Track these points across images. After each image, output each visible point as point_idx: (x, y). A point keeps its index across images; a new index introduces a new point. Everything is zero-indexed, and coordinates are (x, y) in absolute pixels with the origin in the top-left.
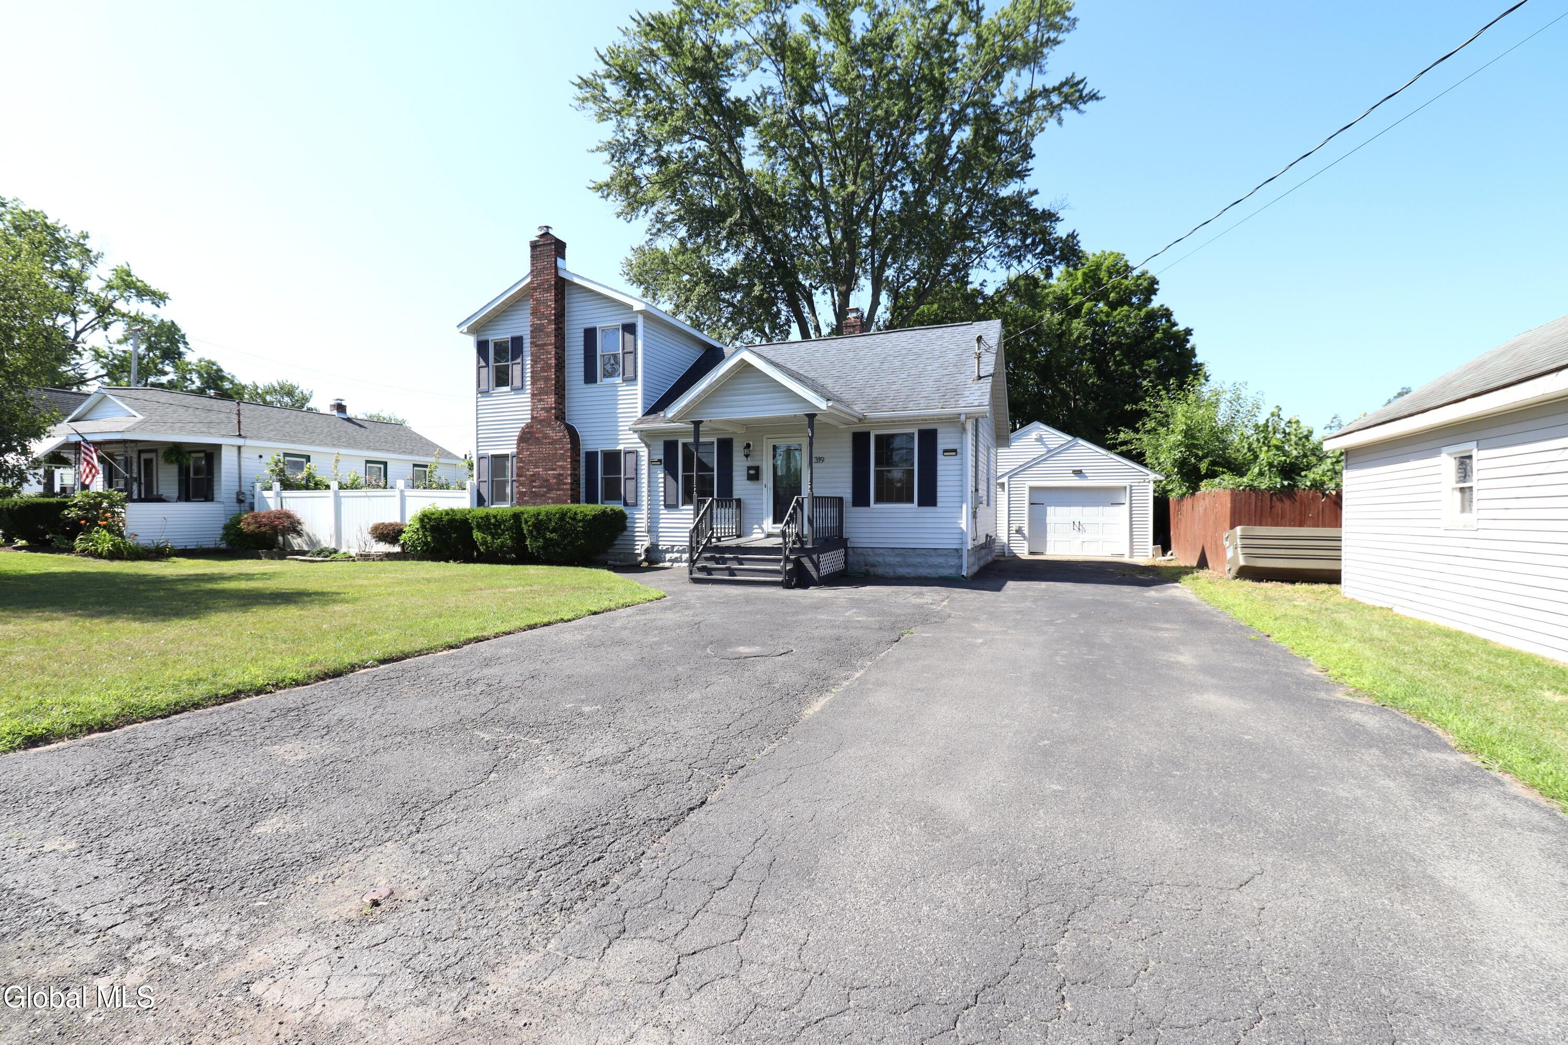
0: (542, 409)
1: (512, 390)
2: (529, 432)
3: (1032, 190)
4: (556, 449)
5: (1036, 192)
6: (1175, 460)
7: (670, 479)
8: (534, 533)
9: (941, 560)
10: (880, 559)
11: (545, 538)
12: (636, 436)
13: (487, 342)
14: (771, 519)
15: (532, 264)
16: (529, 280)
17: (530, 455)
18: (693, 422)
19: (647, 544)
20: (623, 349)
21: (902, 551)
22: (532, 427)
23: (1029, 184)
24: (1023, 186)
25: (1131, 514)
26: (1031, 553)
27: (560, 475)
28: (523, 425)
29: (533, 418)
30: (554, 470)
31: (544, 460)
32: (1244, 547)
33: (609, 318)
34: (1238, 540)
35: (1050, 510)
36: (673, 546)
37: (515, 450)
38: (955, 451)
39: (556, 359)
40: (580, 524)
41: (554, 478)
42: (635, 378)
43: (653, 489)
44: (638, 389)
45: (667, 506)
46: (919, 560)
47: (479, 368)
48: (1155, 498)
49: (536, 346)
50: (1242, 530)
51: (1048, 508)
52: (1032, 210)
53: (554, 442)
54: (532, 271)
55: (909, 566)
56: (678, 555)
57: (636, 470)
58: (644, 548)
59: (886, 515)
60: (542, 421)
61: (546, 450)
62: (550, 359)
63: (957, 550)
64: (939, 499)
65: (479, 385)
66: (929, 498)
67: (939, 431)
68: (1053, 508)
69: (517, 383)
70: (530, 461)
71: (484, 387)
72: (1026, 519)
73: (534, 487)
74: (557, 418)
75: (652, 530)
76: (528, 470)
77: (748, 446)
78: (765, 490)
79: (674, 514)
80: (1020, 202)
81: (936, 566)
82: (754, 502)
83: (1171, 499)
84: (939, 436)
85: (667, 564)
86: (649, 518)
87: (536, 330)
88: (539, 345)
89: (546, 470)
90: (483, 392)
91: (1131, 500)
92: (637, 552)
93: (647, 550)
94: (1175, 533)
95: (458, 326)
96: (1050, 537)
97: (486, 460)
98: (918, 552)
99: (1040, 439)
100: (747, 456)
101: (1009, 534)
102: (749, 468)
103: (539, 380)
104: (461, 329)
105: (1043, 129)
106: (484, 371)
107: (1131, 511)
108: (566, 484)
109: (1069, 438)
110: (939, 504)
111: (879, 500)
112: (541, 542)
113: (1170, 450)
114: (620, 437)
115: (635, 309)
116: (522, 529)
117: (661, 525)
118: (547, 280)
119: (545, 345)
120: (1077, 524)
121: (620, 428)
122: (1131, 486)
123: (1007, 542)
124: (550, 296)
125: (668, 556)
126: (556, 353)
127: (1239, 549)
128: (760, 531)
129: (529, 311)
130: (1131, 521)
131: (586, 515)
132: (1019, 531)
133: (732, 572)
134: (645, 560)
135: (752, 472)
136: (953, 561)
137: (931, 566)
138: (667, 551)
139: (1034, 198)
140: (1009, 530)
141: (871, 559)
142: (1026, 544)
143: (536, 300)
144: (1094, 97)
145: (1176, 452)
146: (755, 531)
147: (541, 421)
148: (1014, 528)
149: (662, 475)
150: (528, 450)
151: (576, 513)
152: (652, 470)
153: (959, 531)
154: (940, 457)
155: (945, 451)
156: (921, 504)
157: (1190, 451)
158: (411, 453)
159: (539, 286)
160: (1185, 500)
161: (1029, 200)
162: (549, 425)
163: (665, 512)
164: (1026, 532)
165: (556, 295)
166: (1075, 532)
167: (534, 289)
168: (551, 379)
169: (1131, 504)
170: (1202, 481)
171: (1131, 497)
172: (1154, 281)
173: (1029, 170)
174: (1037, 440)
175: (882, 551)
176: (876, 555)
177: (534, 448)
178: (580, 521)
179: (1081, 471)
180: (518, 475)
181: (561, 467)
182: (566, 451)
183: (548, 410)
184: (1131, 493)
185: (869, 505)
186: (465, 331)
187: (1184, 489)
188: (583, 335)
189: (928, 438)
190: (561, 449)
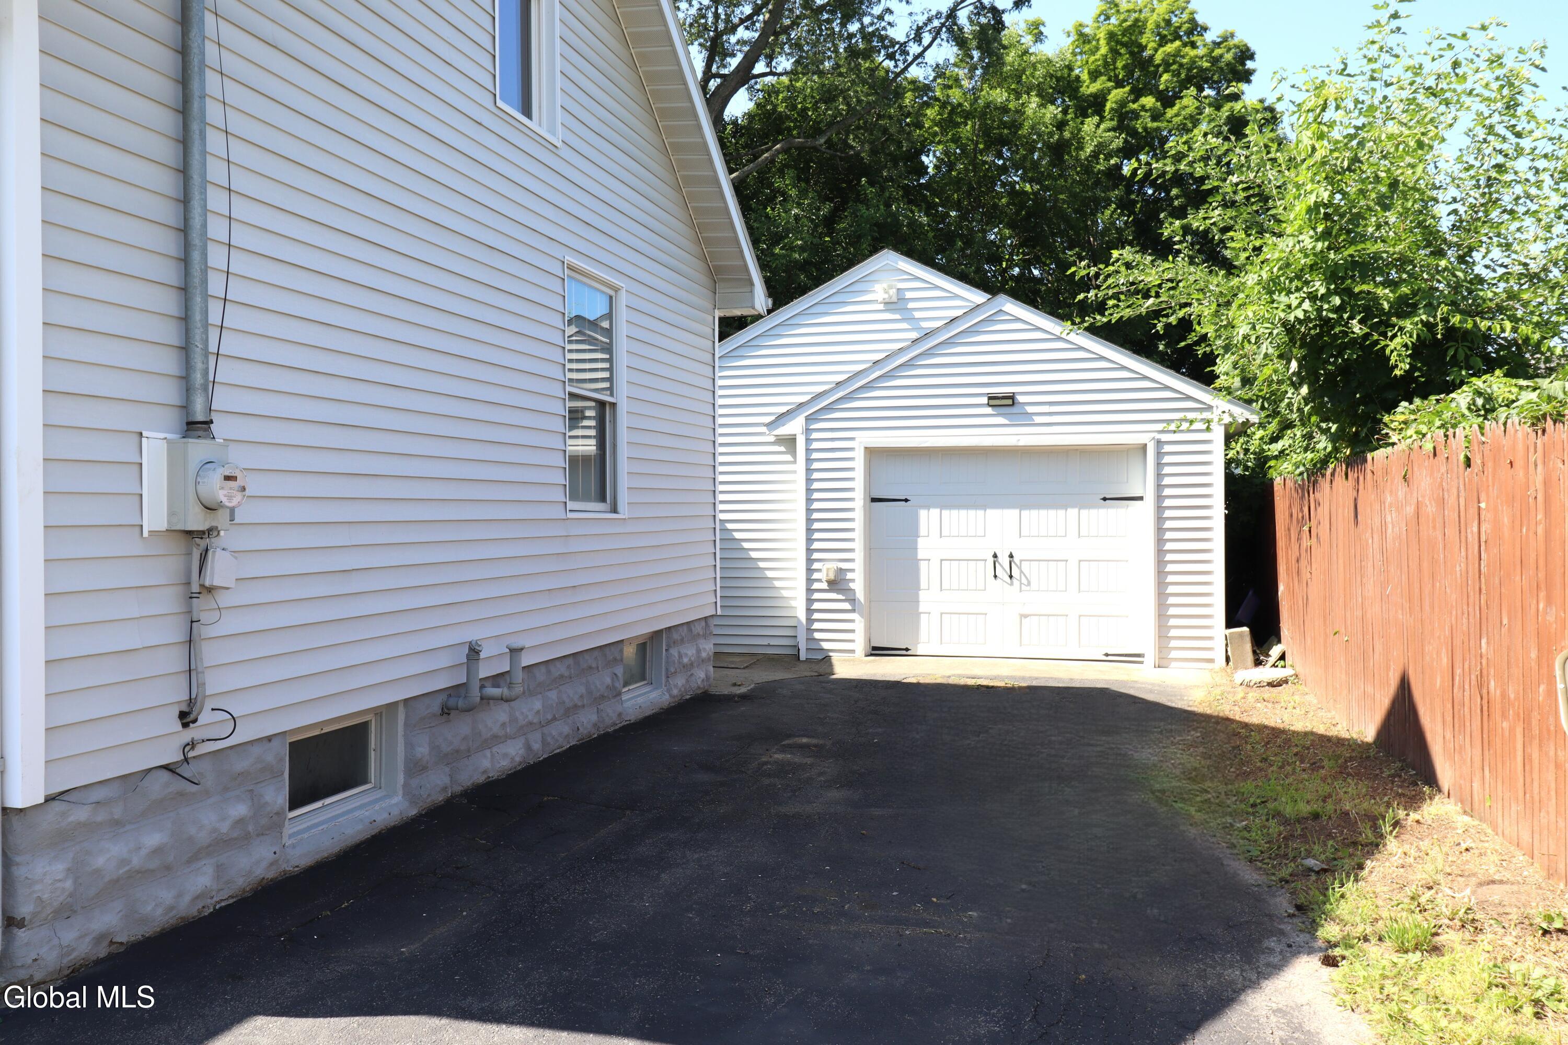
6: (1289, 329)
25: (1160, 530)
26: (877, 651)
35: (928, 519)
48: (1230, 479)
51: (923, 513)
68: (935, 512)
72: (858, 545)
83: (1278, 481)
91: (1159, 487)
94: (1291, 591)
96: (928, 600)
99: (897, 304)
101: (810, 591)
107: (1160, 520)
109: (978, 297)
113: (1272, 287)
120: (1004, 560)
122: (1159, 443)
123: (802, 615)
130: (1160, 552)
132: (837, 584)
140: (810, 581)
142: (859, 624)
145: (1294, 300)
148: (825, 572)
157: (1347, 293)
160: (1324, 484)
164: (858, 586)
166: (999, 587)
169: (1160, 498)
170: (1390, 407)
171: (1159, 476)
174: (890, 305)
179: (1012, 397)
184: (1159, 465)
187: (1323, 444)
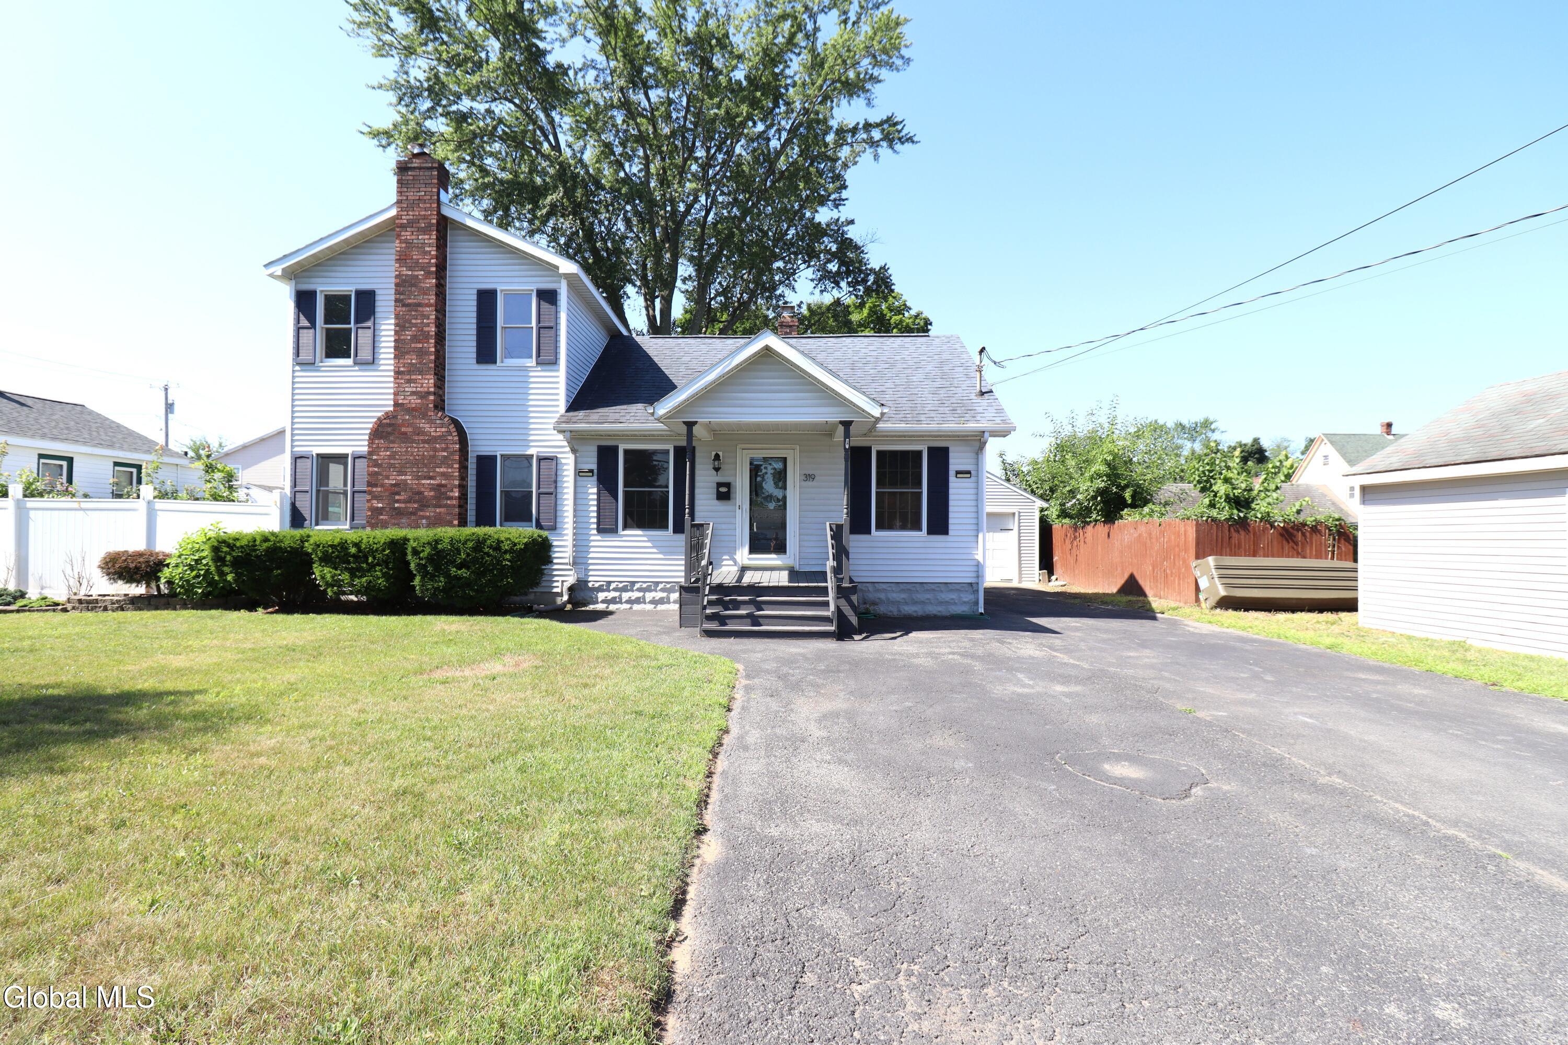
0: (413, 393)
1: (355, 363)
2: (390, 425)
3: (849, 219)
4: (435, 450)
5: (852, 222)
6: (1098, 489)
7: (606, 495)
8: (430, 569)
9: (953, 596)
10: (882, 596)
11: (447, 575)
12: (561, 437)
13: (313, 293)
14: (747, 549)
15: (400, 193)
16: (393, 212)
17: (392, 457)
18: (684, 423)
19: (571, 580)
20: (539, 321)
21: (909, 586)
22: (395, 417)
23: (844, 213)
24: (839, 214)
25: (1019, 540)
27: (440, 485)
28: (380, 414)
29: (396, 404)
30: (431, 478)
31: (416, 463)
32: (1221, 577)
33: (517, 280)
34: (1213, 570)
36: (609, 583)
37: (366, 449)
38: (969, 472)
39: (436, 327)
40: (508, 556)
41: (431, 490)
42: (555, 362)
43: (579, 508)
44: (560, 376)
45: (600, 531)
46: (928, 596)
47: (298, 329)
48: (1040, 524)
49: (403, 305)
50: (1215, 560)
52: (847, 239)
53: (433, 440)
54: (399, 202)
55: (915, 603)
56: (616, 594)
57: (556, 482)
58: (567, 585)
59: (890, 544)
60: (414, 409)
61: (419, 450)
62: (428, 325)
63: (971, 584)
64: (951, 527)
65: (297, 353)
66: (939, 525)
67: (951, 449)
69: (365, 354)
70: (392, 466)
71: (305, 356)
73: (398, 501)
74: (436, 407)
75: (579, 561)
76: (388, 478)
77: (717, 457)
78: (738, 512)
79: (610, 542)
80: (836, 230)
81: (947, 603)
82: (724, 526)
83: (1056, 525)
84: (951, 455)
85: (601, 607)
86: (574, 546)
87: (403, 285)
88: (409, 305)
89: (419, 478)
90: (301, 361)
91: (1019, 526)
92: (555, 590)
93: (571, 589)
94: (1063, 559)
95: (266, 266)
97: (309, 462)
98: (902, 586)
100: (717, 469)
102: (719, 485)
103: (408, 353)
104: (271, 270)
105: (855, 163)
106: (306, 335)
107: (1019, 536)
108: (451, 498)
110: (950, 532)
111: (880, 527)
112: (441, 582)
113: (1092, 478)
114: (532, 438)
115: (561, 271)
116: (408, 563)
117: (591, 555)
118: (425, 217)
119: (419, 305)
121: (532, 426)
122: (1019, 513)
124: (430, 239)
125: (601, 596)
126: (437, 318)
127: (1216, 580)
128: (731, 562)
129: (394, 257)
130: (1019, 547)
131: (515, 545)
133: (755, 621)
134: (569, 602)
135: (723, 490)
136: (968, 597)
137: (941, 603)
138: (600, 589)
139: (850, 227)
141: (871, 596)
143: (406, 241)
144: (910, 140)
145: (1098, 482)
146: (725, 563)
147: (410, 410)
149: (595, 490)
150: (387, 449)
151: (499, 542)
152: (579, 483)
153: (974, 563)
154: (952, 477)
155: (958, 473)
156: (930, 532)
158: (111, 446)
159: (411, 223)
161: (845, 229)
162: (424, 416)
163: (598, 538)
165: (437, 239)
167: (403, 226)
168: (428, 353)
169: (1019, 530)
170: (1122, 510)
171: (1019, 523)
172: (928, 323)
173: (844, 200)
175: (884, 586)
176: (878, 591)
177: (396, 447)
178: (506, 552)
180: (369, 484)
181: (443, 475)
182: (453, 453)
183: (423, 396)
184: (1019, 520)
185: (870, 533)
186: (279, 273)
188: (475, 297)
189: (940, 456)
190: (444, 450)
